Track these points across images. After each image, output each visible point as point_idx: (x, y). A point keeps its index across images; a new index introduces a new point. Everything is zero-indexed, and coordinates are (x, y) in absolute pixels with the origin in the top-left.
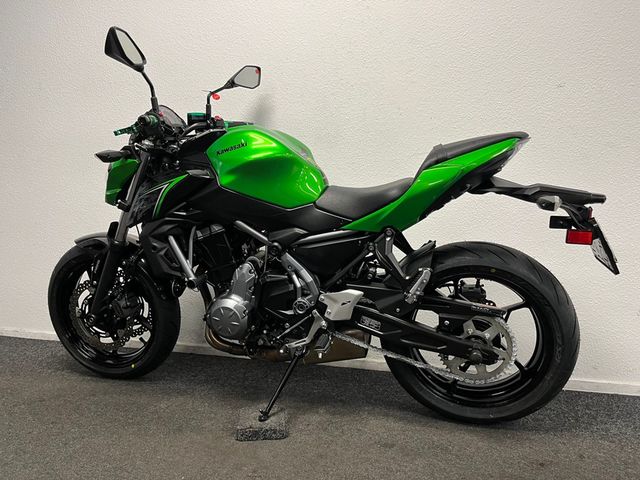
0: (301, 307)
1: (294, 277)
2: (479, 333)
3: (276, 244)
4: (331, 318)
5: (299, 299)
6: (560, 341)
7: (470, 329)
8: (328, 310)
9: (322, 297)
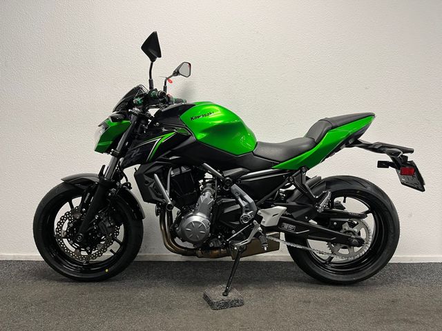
0: (246, 219)
1: (240, 200)
2: (351, 229)
3: (228, 178)
4: (265, 225)
5: (244, 214)
6: (392, 231)
7: (346, 227)
8: (263, 220)
9: (259, 211)
